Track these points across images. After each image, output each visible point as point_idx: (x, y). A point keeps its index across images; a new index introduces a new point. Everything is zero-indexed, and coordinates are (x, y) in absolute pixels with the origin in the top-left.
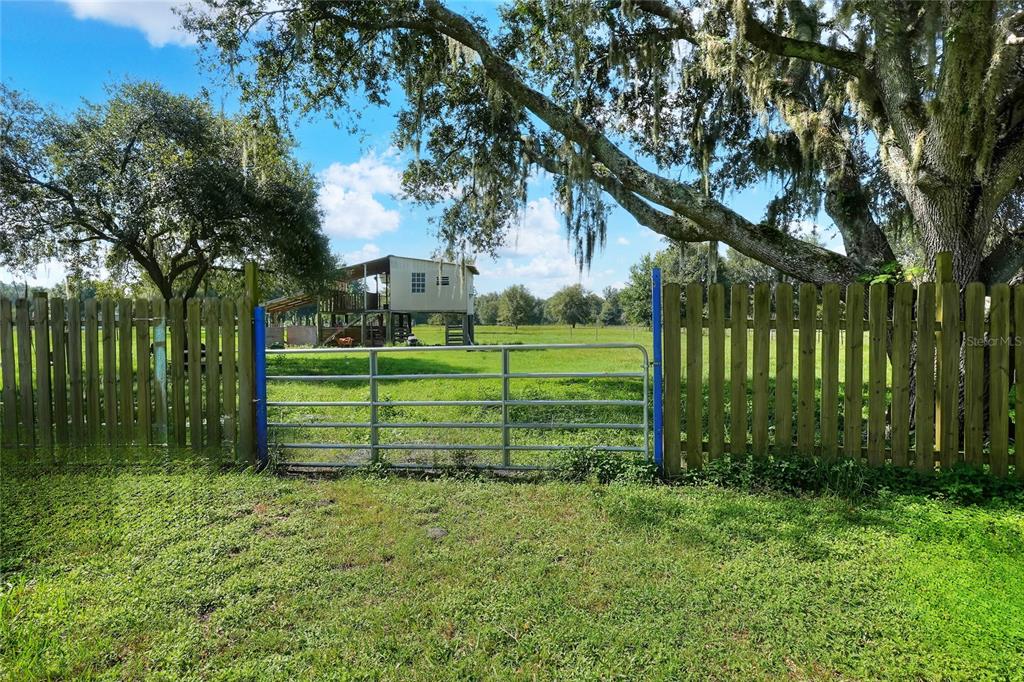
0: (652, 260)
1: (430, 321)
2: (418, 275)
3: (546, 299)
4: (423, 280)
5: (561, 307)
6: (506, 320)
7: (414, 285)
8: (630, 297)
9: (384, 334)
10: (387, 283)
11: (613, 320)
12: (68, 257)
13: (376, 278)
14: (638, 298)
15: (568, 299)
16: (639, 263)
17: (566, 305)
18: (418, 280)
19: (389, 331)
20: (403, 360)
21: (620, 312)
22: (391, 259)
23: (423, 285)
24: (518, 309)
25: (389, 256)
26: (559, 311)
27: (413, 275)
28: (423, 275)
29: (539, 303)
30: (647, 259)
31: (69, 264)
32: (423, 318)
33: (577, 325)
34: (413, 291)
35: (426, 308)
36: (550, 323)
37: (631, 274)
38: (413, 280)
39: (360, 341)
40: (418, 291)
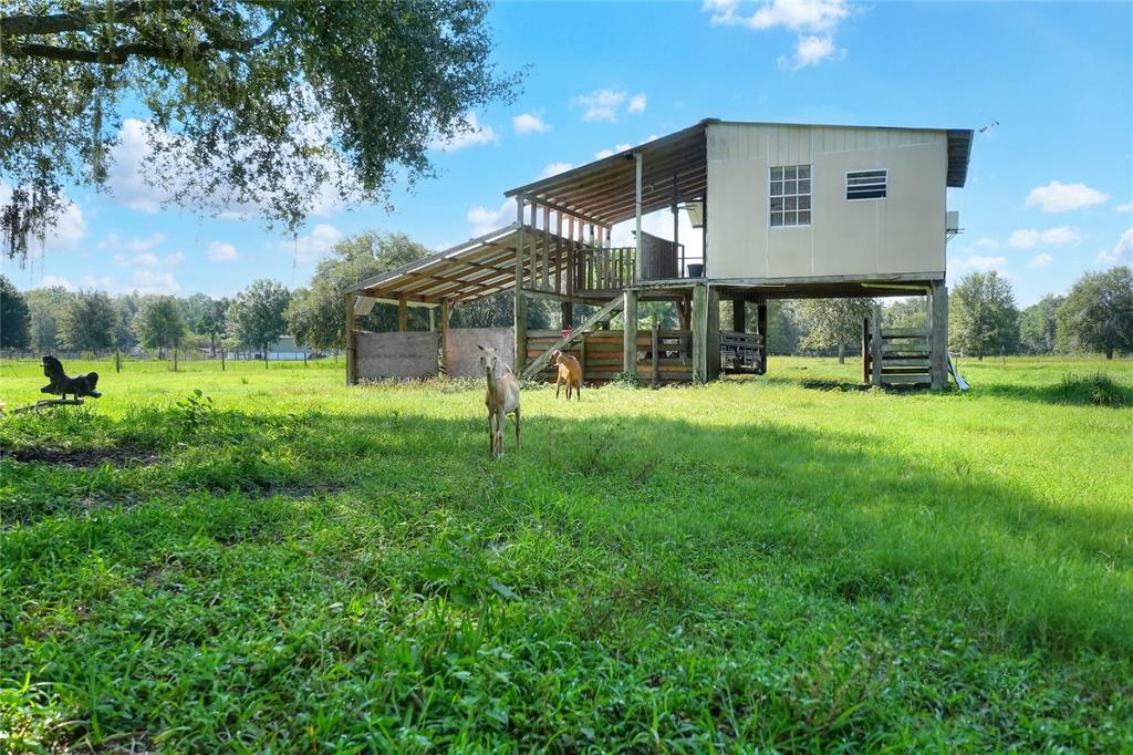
2: (790, 172)
4: (805, 186)
7: (775, 207)
15: (1097, 300)
17: (1092, 313)
18: (790, 187)
20: (729, 433)
22: (711, 131)
23: (806, 202)
25: (706, 123)
27: (775, 176)
28: (805, 172)
33: (1118, 355)
34: (775, 223)
38: (776, 191)
39: (619, 367)
40: (790, 219)
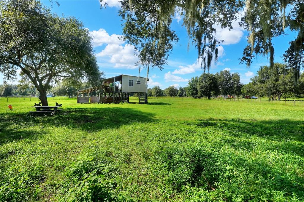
0: (194, 79)
1: (134, 95)
2: (131, 81)
3: (163, 90)
4: (132, 82)
5: (168, 92)
6: (154, 95)
7: (129, 84)
8: (188, 89)
9: (120, 99)
10: (121, 84)
11: (181, 95)
12: (6, 72)
13: (118, 82)
14: (191, 89)
15: (170, 90)
16: (191, 80)
18: (131, 82)
19: (122, 98)
20: (125, 109)
21: (183, 93)
22: (122, 76)
23: (132, 84)
24: (157, 92)
25: (122, 75)
26: (168, 93)
27: (129, 81)
28: (132, 81)
29: (162, 91)
30: (193, 79)
31: (5, 74)
32: (132, 94)
33: (173, 97)
34: (129, 86)
35: (133, 91)
36: (165, 96)
37: (189, 83)
38: (129, 82)
39: (112, 101)
40: (131, 86)
